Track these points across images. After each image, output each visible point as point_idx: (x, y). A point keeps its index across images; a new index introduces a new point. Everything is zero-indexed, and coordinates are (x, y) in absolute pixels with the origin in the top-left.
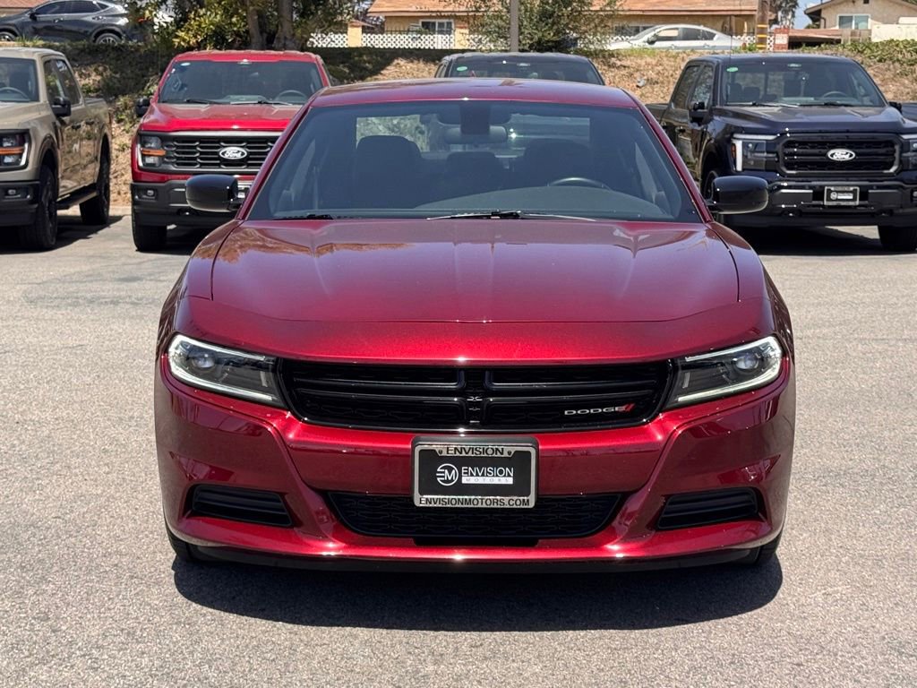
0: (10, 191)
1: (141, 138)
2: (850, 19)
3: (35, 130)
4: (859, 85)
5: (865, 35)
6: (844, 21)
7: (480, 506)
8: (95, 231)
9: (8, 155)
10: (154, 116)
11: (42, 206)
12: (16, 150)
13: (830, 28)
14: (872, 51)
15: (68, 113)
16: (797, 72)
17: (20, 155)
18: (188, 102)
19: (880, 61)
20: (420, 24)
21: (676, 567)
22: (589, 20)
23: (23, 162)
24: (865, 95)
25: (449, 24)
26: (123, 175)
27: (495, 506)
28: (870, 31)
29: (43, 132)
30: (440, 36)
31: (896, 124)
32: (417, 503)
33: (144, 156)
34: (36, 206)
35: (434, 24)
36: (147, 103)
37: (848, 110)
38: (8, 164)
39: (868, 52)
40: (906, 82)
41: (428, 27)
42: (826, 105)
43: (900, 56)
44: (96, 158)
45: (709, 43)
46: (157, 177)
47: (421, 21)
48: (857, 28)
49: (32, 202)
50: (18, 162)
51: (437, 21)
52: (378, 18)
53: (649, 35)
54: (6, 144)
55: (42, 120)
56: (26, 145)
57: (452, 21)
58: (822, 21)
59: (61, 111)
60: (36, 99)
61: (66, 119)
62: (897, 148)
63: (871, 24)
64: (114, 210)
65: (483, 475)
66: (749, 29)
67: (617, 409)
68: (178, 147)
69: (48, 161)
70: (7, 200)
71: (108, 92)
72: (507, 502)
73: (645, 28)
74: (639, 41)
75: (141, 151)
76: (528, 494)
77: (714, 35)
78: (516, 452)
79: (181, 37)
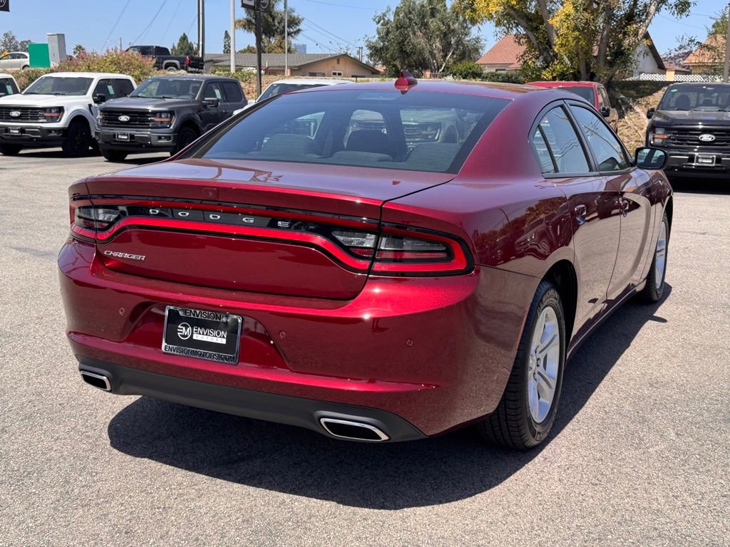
79: (545, 75)
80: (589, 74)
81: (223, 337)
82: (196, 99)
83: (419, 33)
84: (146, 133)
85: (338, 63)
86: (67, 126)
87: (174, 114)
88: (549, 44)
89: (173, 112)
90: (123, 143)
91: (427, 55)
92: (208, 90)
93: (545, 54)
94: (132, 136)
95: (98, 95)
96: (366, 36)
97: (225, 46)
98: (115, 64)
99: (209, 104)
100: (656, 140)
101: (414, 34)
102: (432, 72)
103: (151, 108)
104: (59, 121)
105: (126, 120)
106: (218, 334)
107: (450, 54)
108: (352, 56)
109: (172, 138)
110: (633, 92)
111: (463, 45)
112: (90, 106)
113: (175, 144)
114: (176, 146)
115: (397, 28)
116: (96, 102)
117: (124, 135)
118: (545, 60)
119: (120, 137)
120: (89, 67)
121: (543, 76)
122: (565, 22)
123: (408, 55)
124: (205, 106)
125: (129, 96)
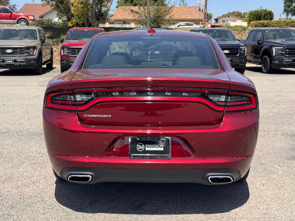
0: (32, 61)
1: (63, 48)
2: (225, 21)
3: (37, 46)
4: (230, 36)
5: (228, 24)
6: (223, 21)
8: (50, 71)
9: (31, 52)
10: (65, 43)
11: (39, 64)
12: (33, 51)
13: (220, 23)
14: (232, 28)
15: (44, 42)
16: (216, 32)
17: (34, 52)
18: (73, 40)
19: (234, 30)
20: (122, 22)
22: (165, 21)
23: (35, 54)
24: (231, 38)
25: (130, 22)
26: (55, 58)
28: (230, 24)
29: (39, 47)
30: (128, 25)
31: (239, 44)
33: (63, 52)
34: (38, 64)
35: (126, 22)
36: (63, 40)
37: (228, 41)
38: (31, 54)
39: (231, 28)
40: (240, 35)
41: (125, 23)
42: (223, 40)
43: (238, 29)
44: (50, 53)
45: (192, 26)
46: (66, 57)
47: (123, 21)
48: (227, 23)
49: (37, 63)
50: (33, 54)
51: (127, 21)
52: (112, 20)
53: (178, 24)
54: (30, 50)
55: (38, 44)
56: (35, 50)
57: (130, 21)
58: (218, 21)
59: (43, 42)
60: (37, 39)
61: (44, 44)
62: (239, 50)
63: (230, 22)
64: (54, 66)
66: (201, 23)
68: (72, 50)
69: (40, 54)
70: (31, 63)
71: (51, 37)
73: (177, 23)
74: (176, 26)
75: (63, 51)
77: (193, 25)
79: (69, 24)
81: (162, 147)
93: (68, 14)
106: (159, 146)
118: (68, 17)
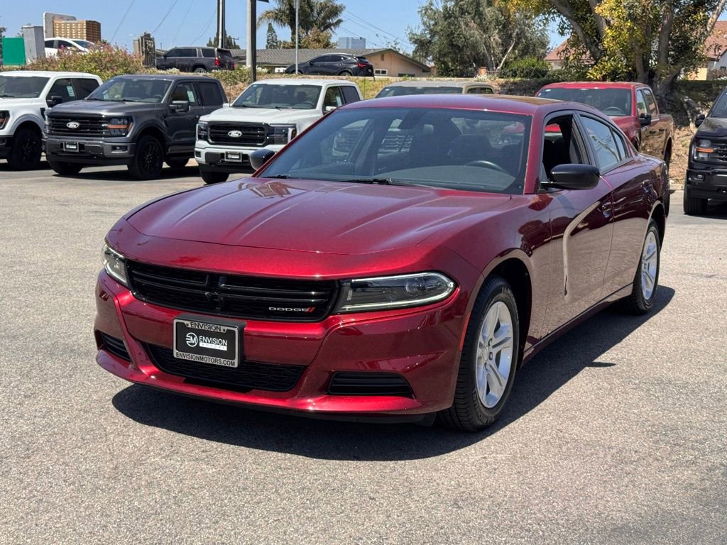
7: (208, 362)
21: (355, 421)
27: (216, 363)
32: (175, 356)
65: (211, 343)
67: (303, 310)
72: (222, 362)
76: (234, 358)
78: (228, 330)
79: (591, 74)
80: (647, 73)
82: (162, 102)
83: (472, 24)
84: (98, 142)
85: (383, 59)
86: (12, 134)
87: (132, 121)
88: (598, 34)
89: (131, 117)
90: (71, 153)
91: (482, 49)
92: (179, 92)
93: (593, 48)
94: (81, 146)
95: (52, 97)
96: (408, 27)
97: (268, 40)
98: (96, 62)
99: (178, 108)
100: (701, 155)
101: (467, 25)
102: (488, 69)
103: (104, 113)
104: (3, 128)
105: (75, 126)
107: (511, 48)
108: (401, 52)
109: (129, 148)
110: (703, 95)
111: (526, 38)
112: (43, 110)
113: (132, 155)
114: (134, 158)
115: (446, 18)
116: (50, 105)
117: (72, 144)
118: (593, 55)
119: (68, 146)
120: (65, 64)
121: (589, 76)
122: (615, 10)
123: (460, 49)
124: (173, 111)
125: (86, 98)
